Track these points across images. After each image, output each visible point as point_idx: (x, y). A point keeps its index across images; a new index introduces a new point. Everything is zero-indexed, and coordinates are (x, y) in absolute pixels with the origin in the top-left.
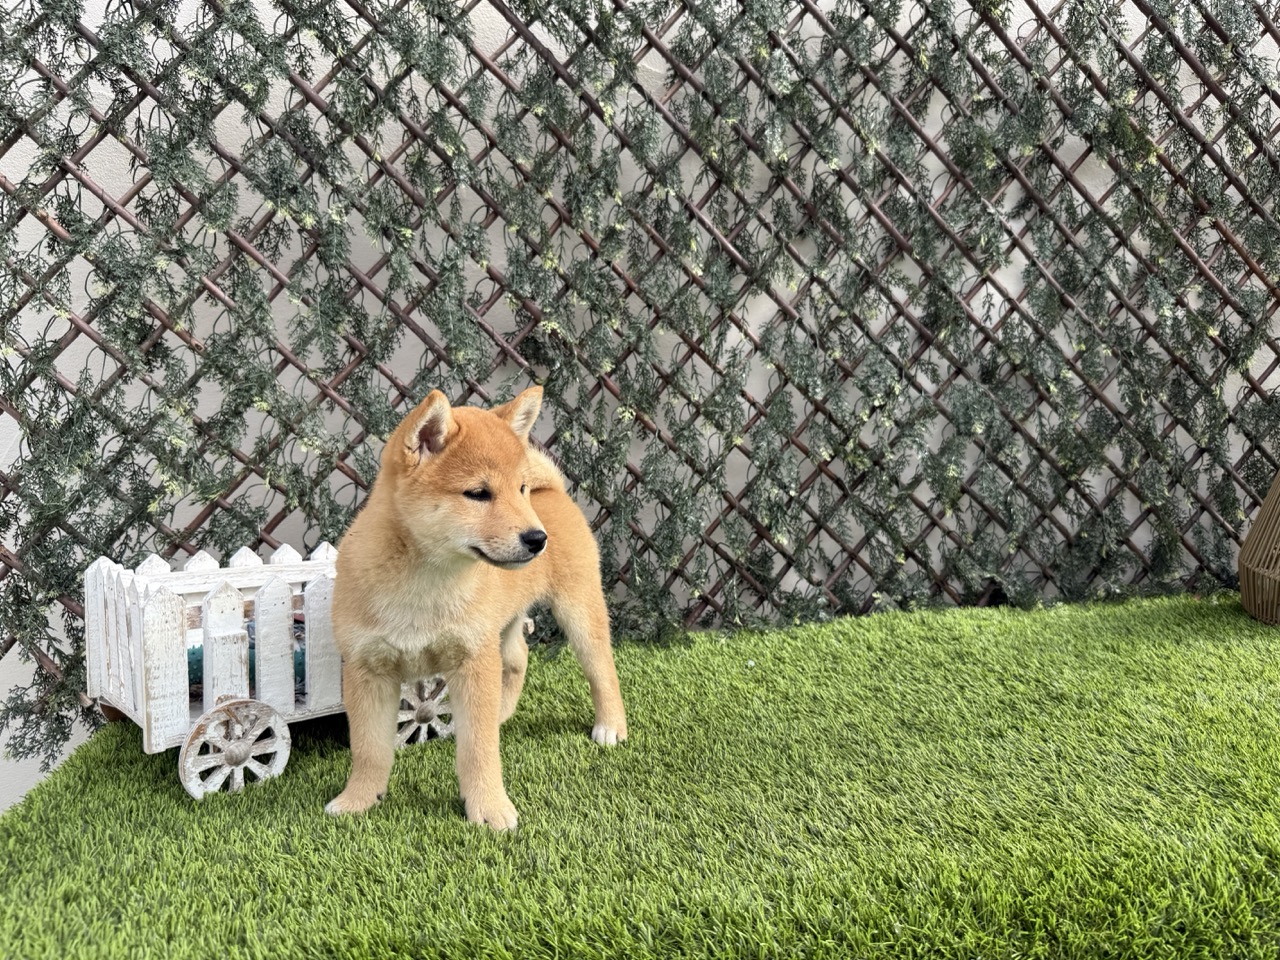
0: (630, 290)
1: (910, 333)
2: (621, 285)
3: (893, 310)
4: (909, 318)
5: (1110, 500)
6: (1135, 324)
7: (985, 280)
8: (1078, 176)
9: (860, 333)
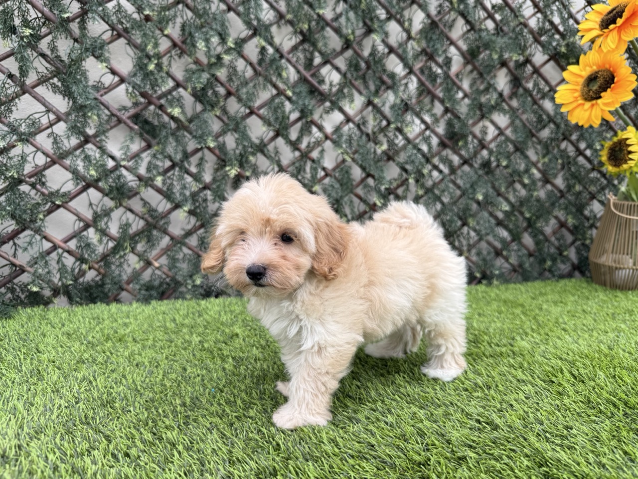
0: (229, 94)
1: (435, 141)
2: (222, 91)
3: (423, 127)
4: (434, 132)
7: (484, 117)
9: (400, 137)
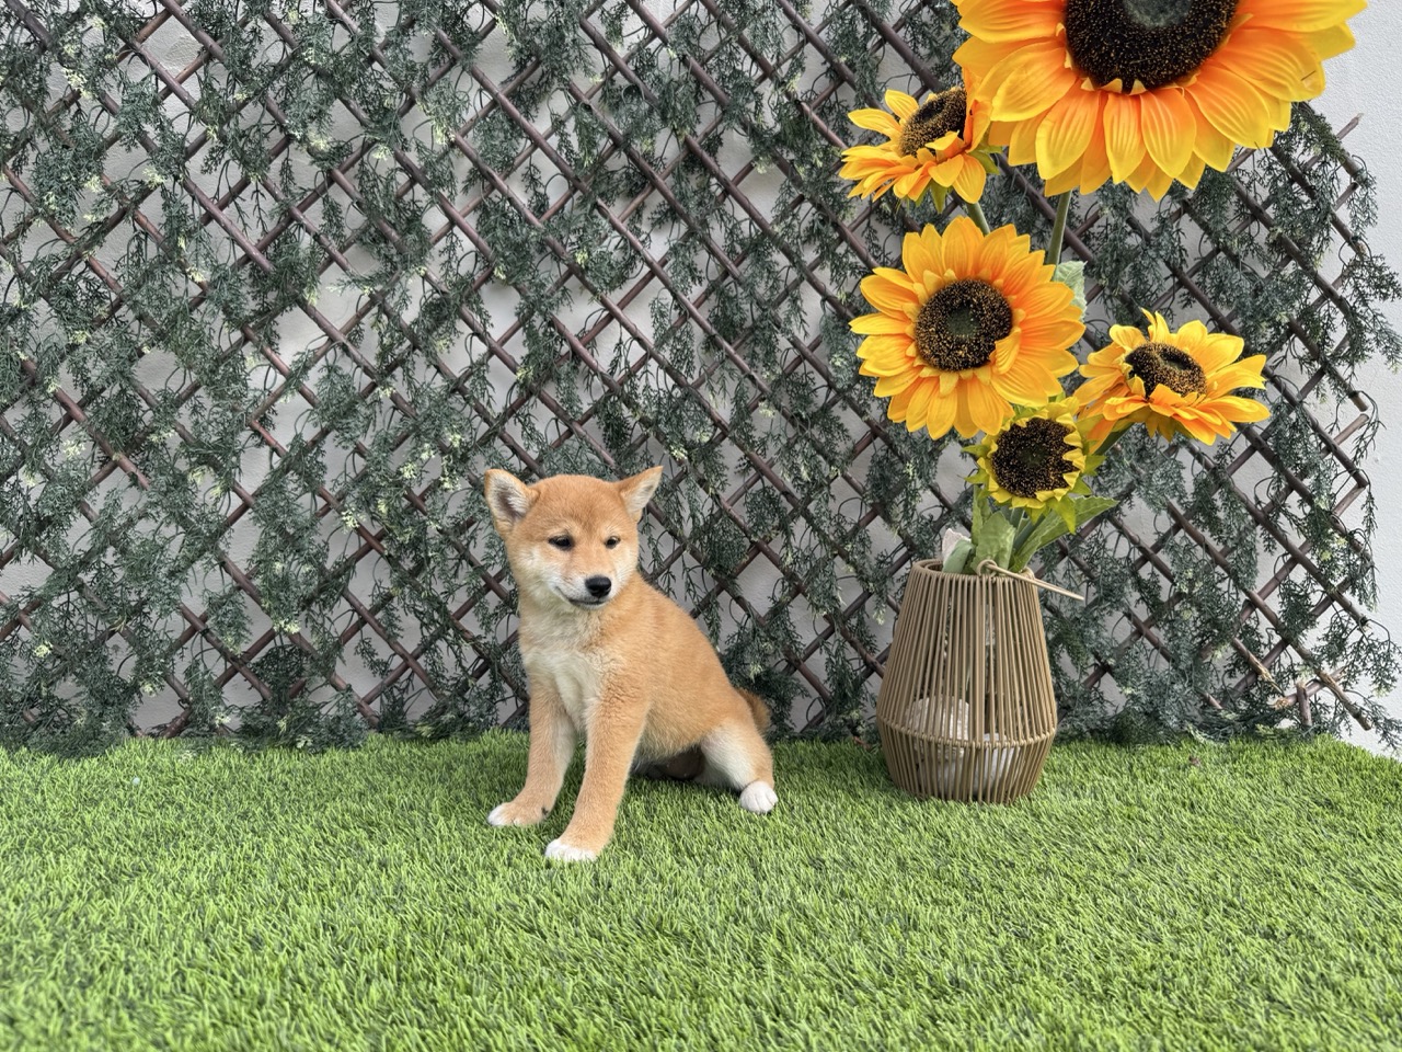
5: (778, 610)
6: (820, 381)
7: (612, 316)
8: (742, 188)
